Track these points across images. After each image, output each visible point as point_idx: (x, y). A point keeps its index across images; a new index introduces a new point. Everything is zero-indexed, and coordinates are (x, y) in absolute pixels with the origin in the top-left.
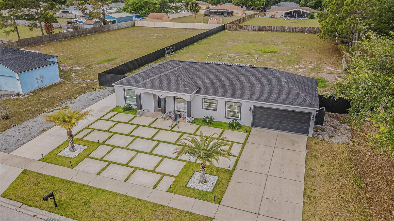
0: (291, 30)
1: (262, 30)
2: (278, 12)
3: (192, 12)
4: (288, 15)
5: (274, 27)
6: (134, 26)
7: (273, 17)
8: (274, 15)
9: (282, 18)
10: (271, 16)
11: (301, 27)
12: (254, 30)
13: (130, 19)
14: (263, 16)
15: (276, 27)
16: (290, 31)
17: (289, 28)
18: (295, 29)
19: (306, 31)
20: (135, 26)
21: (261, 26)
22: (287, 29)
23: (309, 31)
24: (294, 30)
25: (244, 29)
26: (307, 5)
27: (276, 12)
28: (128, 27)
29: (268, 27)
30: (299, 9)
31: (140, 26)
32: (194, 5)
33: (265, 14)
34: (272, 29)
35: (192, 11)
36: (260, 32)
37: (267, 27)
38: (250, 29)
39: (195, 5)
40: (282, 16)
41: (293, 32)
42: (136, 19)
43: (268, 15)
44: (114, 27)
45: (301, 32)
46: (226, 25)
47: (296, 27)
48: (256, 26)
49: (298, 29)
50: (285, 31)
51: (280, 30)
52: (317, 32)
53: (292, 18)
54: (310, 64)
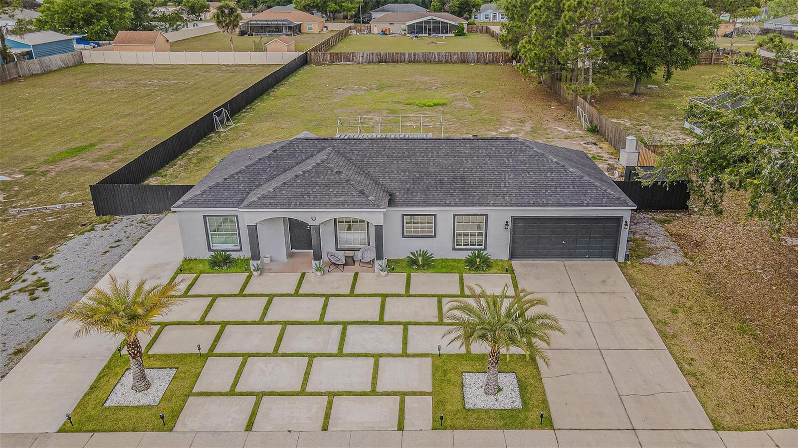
0: (443, 60)
1: (386, 62)
2: (393, 24)
3: (223, 27)
4: (417, 30)
5: (410, 54)
6: (80, 63)
7: (387, 34)
8: (388, 30)
9: (404, 35)
10: (382, 31)
11: (461, 53)
12: (370, 62)
13: (64, 47)
14: (365, 32)
15: (412, 55)
16: (440, 62)
17: (439, 54)
18: (450, 56)
19: (471, 60)
20: (85, 64)
21: (383, 52)
22: (435, 58)
23: (476, 60)
24: (448, 58)
25: (349, 61)
26: (444, 9)
27: (390, 24)
28: (67, 67)
29: (397, 53)
30: (434, 18)
31: (98, 64)
32: (227, 11)
33: (369, 28)
34: (406, 59)
35: (222, 25)
36: (384, 66)
37: (395, 54)
38: (361, 59)
39: (229, 11)
40: (405, 32)
41: (447, 62)
42: (82, 46)
43: (375, 30)
44: (32, 67)
45: (461, 62)
46: (309, 53)
47: (450, 53)
48: (372, 54)
49: (456, 56)
50: (431, 62)
51: (421, 59)
52: (492, 62)
53: (424, 35)
54: (522, 124)
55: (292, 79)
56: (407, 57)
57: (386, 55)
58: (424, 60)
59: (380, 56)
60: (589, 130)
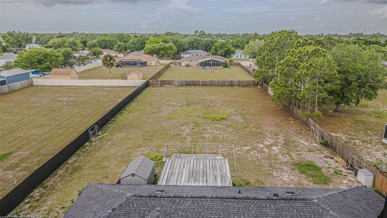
0: (220, 84)
1: (190, 85)
3: (106, 66)
4: (204, 64)
5: (203, 82)
6: (31, 85)
7: (189, 66)
8: (189, 64)
10: (186, 65)
11: (230, 81)
12: (181, 85)
13: (25, 77)
14: (178, 65)
15: (204, 82)
16: (219, 85)
17: (218, 82)
18: (224, 82)
19: (235, 84)
20: (33, 86)
21: (188, 80)
22: (216, 83)
23: (238, 84)
25: (170, 84)
26: (217, 54)
27: (191, 61)
28: (24, 88)
30: (213, 58)
31: (40, 85)
32: (108, 58)
33: (180, 63)
34: (200, 84)
35: (106, 65)
36: (189, 88)
37: (195, 81)
38: (177, 84)
39: (110, 58)
40: (198, 65)
41: (222, 85)
42: (34, 75)
43: (183, 64)
44: (3, 89)
45: (230, 86)
46: (149, 80)
47: (224, 81)
48: (183, 81)
49: (227, 83)
50: (214, 85)
51: (209, 84)
52: (246, 86)
53: (207, 67)
54: (277, 137)
55: (139, 98)
56: (201, 83)
57: (190, 81)
58: (210, 85)
59: (187, 82)
60: (321, 144)
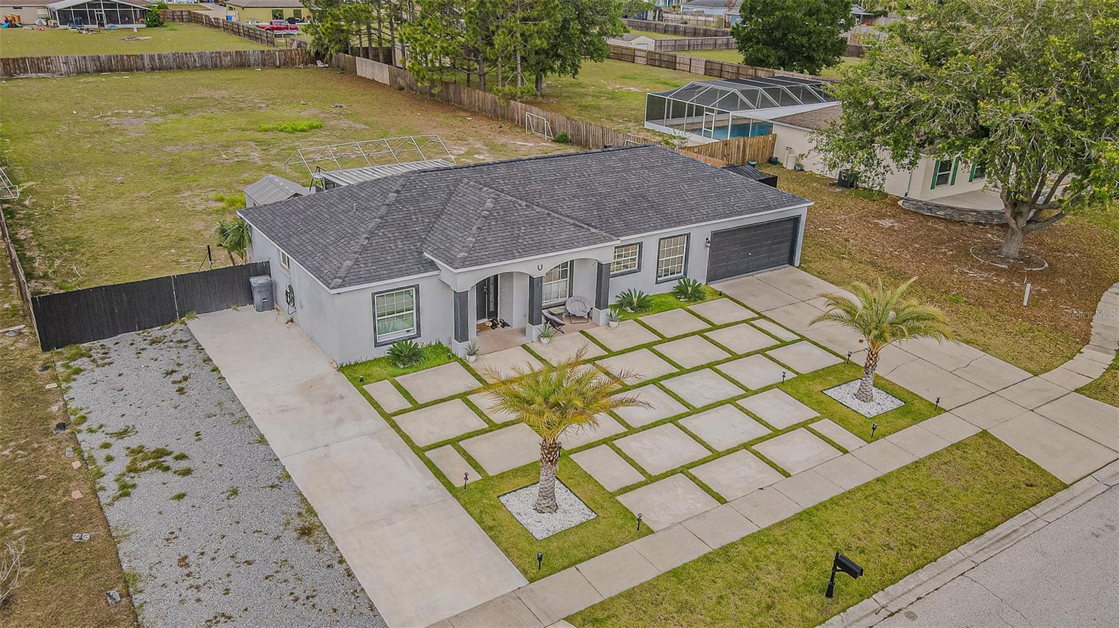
0: (209, 63)
1: (110, 70)
2: (21, 8)
5: (152, 58)
7: (17, 26)
8: (17, 19)
9: (53, 27)
11: (236, 52)
12: (81, 72)
15: (156, 57)
16: (204, 67)
17: (201, 55)
18: (220, 57)
19: (252, 61)
21: (103, 55)
22: (195, 61)
23: (261, 62)
24: (216, 60)
27: (15, 8)
29: (128, 56)
34: (146, 65)
37: (125, 57)
41: (215, 67)
45: (237, 66)
47: (219, 53)
48: (84, 58)
49: (229, 57)
50: (189, 68)
51: (173, 64)
52: (284, 65)
56: (147, 61)
57: (109, 59)
58: (177, 65)
59: (100, 62)
60: (555, 141)
